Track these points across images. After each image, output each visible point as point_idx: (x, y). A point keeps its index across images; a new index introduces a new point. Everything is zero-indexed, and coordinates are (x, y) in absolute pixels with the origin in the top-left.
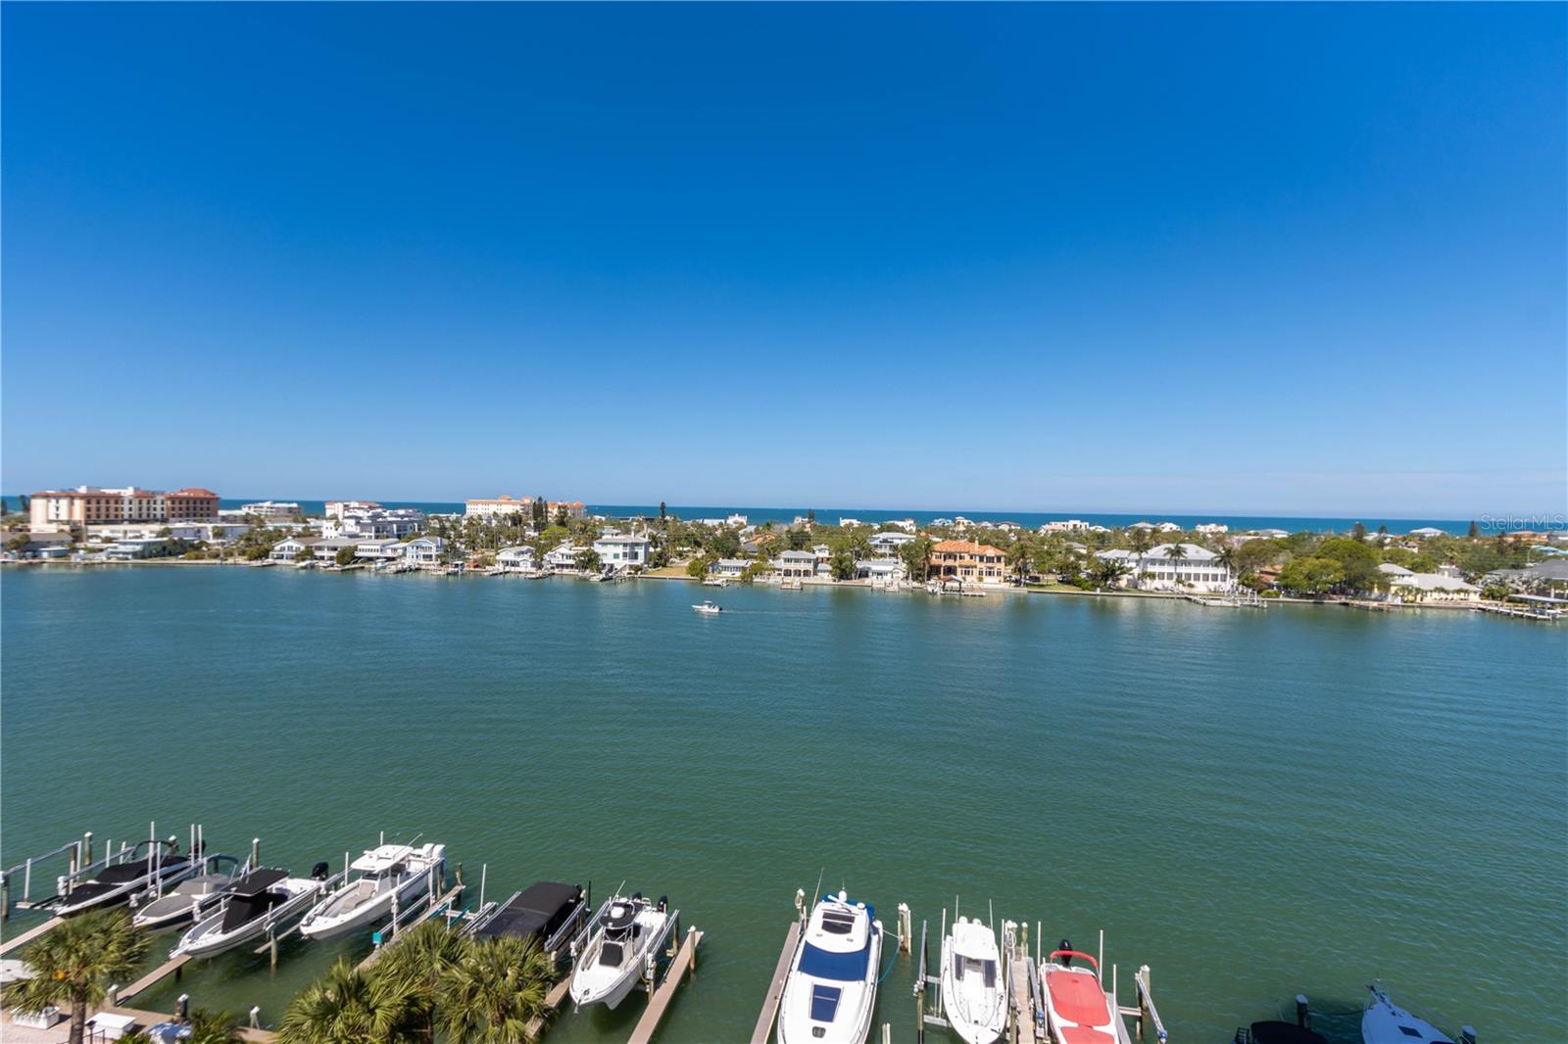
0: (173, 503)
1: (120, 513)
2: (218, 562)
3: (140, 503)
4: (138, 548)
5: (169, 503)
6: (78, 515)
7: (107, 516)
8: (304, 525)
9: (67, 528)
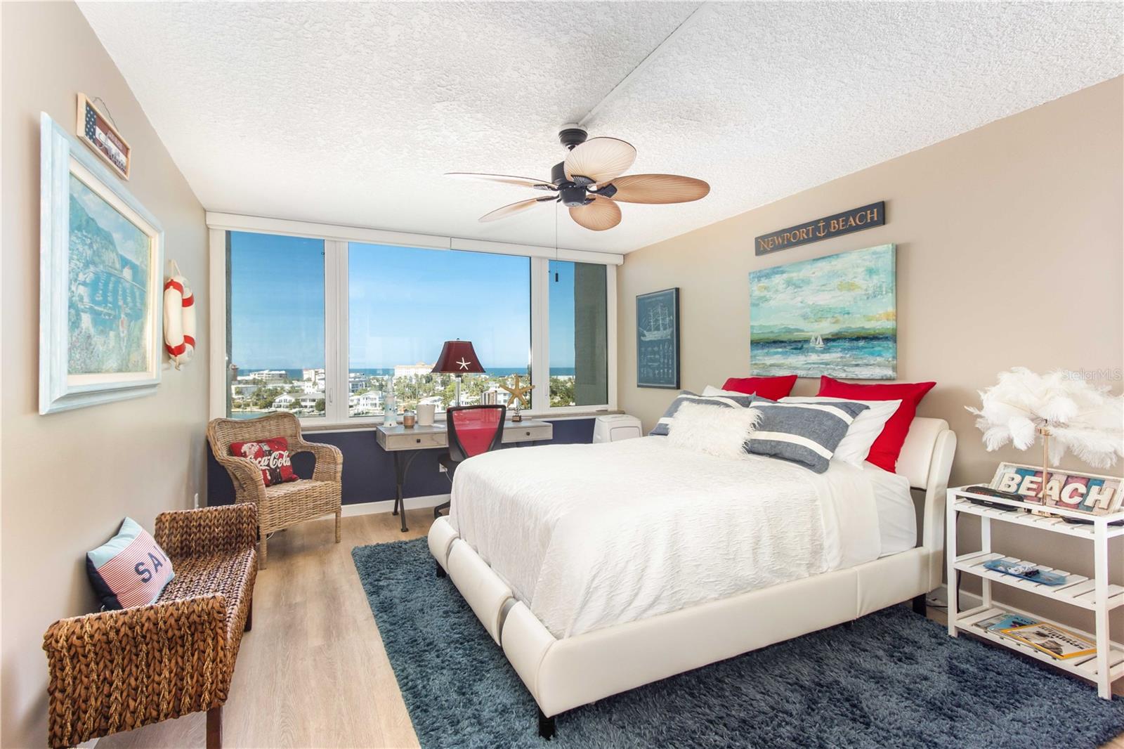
2: (241, 410)
8: (291, 385)
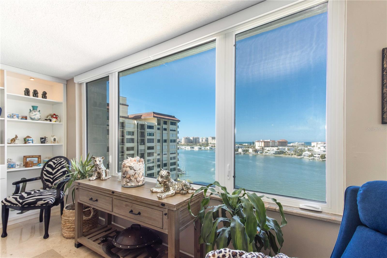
0: (279, 143)
1: (269, 145)
3: (273, 143)
4: (274, 152)
5: (278, 142)
6: (263, 145)
7: (267, 146)
9: (261, 148)
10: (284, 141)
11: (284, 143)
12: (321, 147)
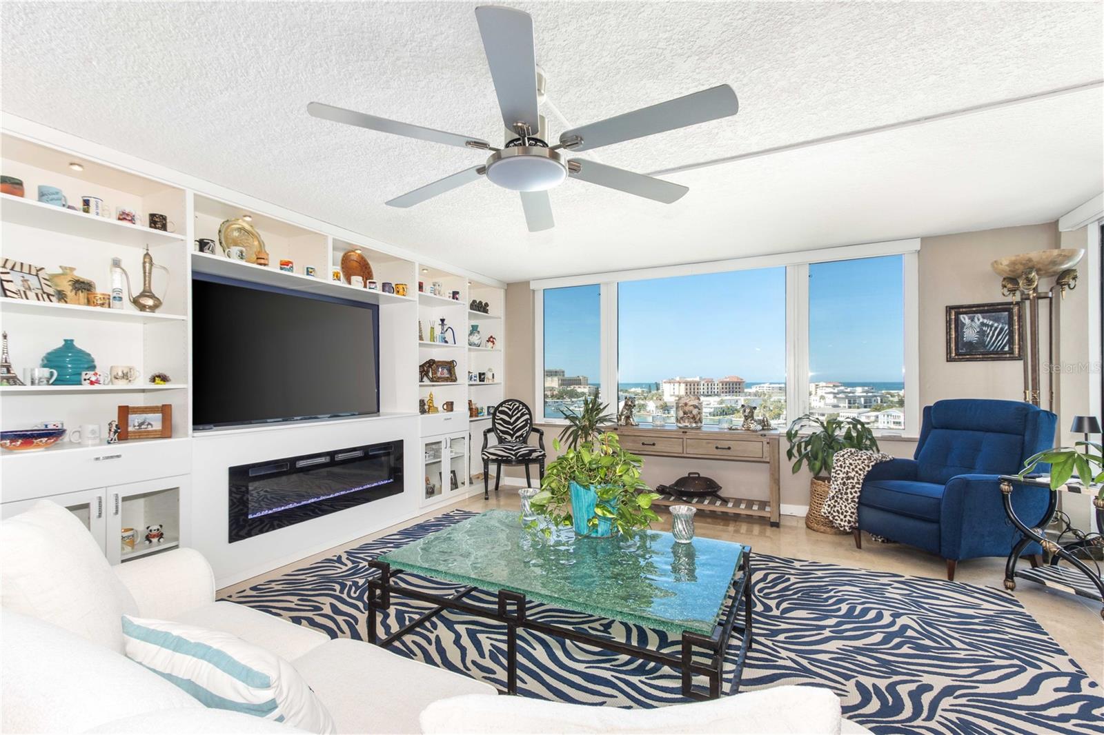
0: (723, 385)
1: (699, 391)
3: (708, 385)
4: (712, 410)
5: (720, 384)
6: (682, 393)
10: (736, 380)
11: (736, 385)
12: (826, 395)
